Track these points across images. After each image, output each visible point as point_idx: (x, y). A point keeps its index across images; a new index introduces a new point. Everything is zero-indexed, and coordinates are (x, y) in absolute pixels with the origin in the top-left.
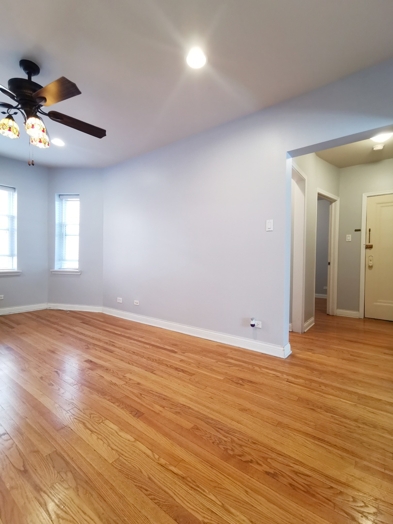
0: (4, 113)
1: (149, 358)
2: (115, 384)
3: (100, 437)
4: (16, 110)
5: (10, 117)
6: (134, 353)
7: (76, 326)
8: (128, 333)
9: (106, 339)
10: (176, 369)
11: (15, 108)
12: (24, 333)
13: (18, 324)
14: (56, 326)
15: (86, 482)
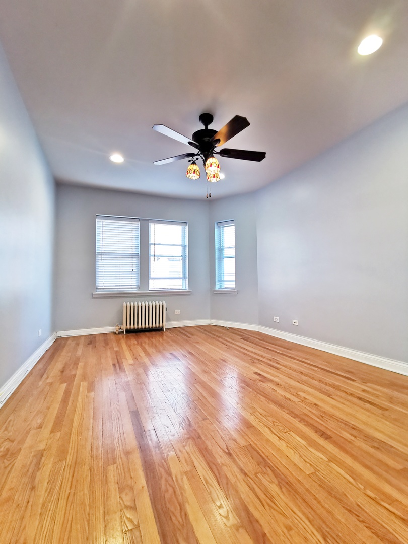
0: (190, 161)
1: (320, 381)
2: (290, 400)
3: (289, 445)
4: (198, 157)
5: (194, 163)
6: (302, 373)
7: (238, 341)
8: (290, 353)
9: (270, 356)
10: (360, 399)
11: (197, 155)
12: (198, 342)
13: (192, 335)
14: (220, 339)
15: (287, 483)
